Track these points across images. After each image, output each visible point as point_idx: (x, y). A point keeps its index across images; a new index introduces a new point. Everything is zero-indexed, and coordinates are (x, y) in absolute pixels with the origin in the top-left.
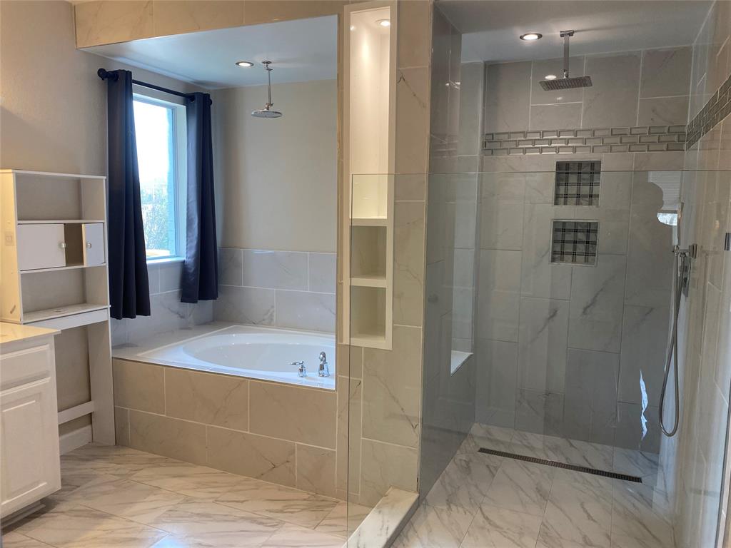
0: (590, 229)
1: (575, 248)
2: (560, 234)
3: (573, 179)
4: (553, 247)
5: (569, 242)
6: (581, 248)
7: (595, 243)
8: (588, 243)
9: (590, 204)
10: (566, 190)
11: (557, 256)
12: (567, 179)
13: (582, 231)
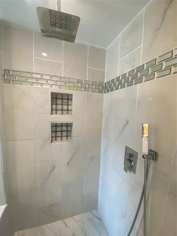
0: (69, 126)
1: (62, 134)
2: (54, 128)
3: (59, 102)
4: (51, 134)
5: (59, 131)
6: (64, 134)
7: (71, 131)
8: (67, 131)
9: (68, 114)
10: (56, 107)
11: (53, 138)
12: (56, 102)
13: (64, 126)
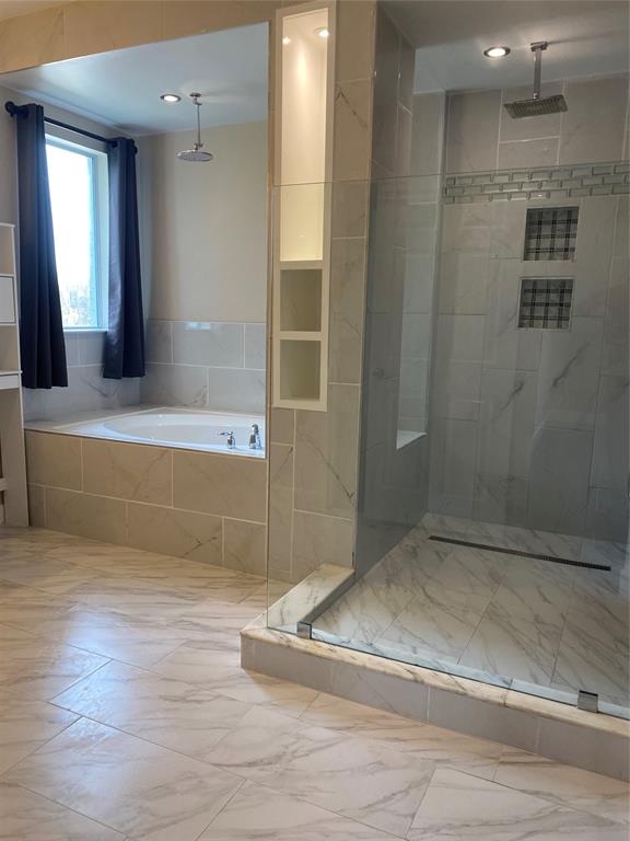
0: (564, 288)
1: (546, 312)
2: (530, 295)
3: (546, 230)
4: (521, 311)
5: (541, 304)
6: (553, 311)
7: (569, 305)
9: (566, 258)
10: (538, 243)
11: (526, 321)
12: (540, 230)
13: (556, 291)
